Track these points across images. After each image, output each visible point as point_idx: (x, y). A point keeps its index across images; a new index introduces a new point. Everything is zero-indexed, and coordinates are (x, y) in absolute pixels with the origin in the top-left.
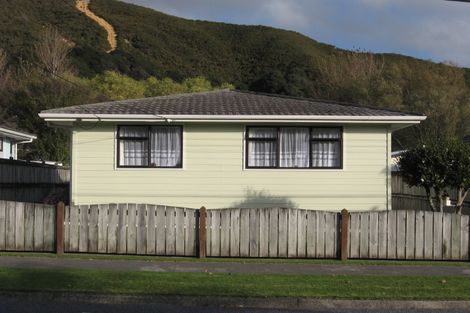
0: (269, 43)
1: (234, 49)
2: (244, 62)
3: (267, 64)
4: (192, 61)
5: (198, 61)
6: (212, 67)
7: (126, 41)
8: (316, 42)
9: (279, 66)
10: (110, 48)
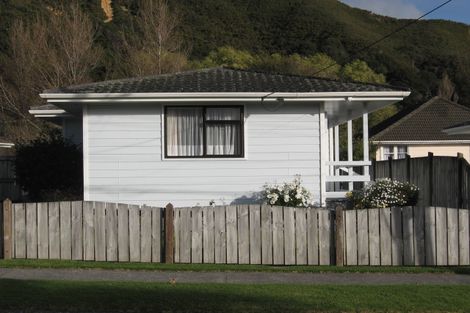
0: (292, 9)
1: (251, 17)
2: (264, 32)
3: (293, 34)
4: (203, 31)
5: (210, 32)
6: (227, 38)
7: (124, 9)
8: (348, 7)
9: (308, 36)
10: (107, 18)
